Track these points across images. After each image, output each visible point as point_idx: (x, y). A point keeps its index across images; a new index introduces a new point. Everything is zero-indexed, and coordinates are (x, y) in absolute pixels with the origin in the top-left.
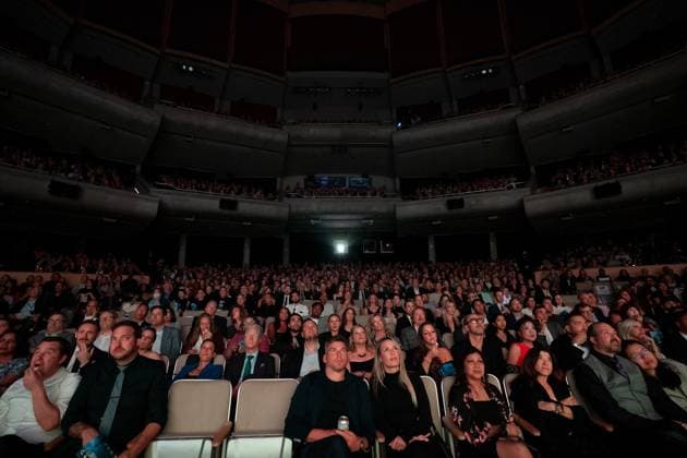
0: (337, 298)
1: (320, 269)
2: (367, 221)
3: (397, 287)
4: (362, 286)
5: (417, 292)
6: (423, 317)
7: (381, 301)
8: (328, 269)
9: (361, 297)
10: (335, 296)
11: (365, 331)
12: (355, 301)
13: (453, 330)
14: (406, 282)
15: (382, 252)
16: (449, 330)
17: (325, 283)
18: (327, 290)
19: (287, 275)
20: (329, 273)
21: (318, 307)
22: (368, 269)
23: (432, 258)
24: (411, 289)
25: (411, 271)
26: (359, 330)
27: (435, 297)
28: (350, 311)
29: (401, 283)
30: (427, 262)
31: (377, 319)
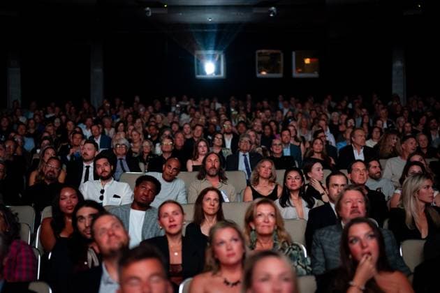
0: (195, 168)
1: (166, 109)
2: (264, 11)
3: (318, 146)
4: (244, 142)
5: (359, 155)
6: (361, 206)
7: (280, 174)
8: (184, 110)
9: (242, 166)
10: (190, 164)
11: (240, 237)
12: (228, 174)
13: (424, 234)
14: (338, 135)
15: (295, 74)
16: (415, 235)
17: (171, 137)
18: (175, 153)
19: (98, 122)
20: (185, 117)
21: (149, 186)
22: (263, 110)
23: (398, 88)
24: (348, 152)
25: (351, 114)
26: (225, 235)
27: (394, 166)
28: (212, 195)
29: (331, 138)
30: (387, 96)
31: (265, 210)
